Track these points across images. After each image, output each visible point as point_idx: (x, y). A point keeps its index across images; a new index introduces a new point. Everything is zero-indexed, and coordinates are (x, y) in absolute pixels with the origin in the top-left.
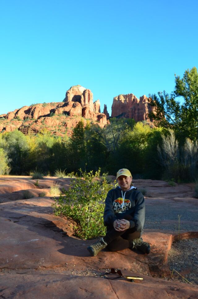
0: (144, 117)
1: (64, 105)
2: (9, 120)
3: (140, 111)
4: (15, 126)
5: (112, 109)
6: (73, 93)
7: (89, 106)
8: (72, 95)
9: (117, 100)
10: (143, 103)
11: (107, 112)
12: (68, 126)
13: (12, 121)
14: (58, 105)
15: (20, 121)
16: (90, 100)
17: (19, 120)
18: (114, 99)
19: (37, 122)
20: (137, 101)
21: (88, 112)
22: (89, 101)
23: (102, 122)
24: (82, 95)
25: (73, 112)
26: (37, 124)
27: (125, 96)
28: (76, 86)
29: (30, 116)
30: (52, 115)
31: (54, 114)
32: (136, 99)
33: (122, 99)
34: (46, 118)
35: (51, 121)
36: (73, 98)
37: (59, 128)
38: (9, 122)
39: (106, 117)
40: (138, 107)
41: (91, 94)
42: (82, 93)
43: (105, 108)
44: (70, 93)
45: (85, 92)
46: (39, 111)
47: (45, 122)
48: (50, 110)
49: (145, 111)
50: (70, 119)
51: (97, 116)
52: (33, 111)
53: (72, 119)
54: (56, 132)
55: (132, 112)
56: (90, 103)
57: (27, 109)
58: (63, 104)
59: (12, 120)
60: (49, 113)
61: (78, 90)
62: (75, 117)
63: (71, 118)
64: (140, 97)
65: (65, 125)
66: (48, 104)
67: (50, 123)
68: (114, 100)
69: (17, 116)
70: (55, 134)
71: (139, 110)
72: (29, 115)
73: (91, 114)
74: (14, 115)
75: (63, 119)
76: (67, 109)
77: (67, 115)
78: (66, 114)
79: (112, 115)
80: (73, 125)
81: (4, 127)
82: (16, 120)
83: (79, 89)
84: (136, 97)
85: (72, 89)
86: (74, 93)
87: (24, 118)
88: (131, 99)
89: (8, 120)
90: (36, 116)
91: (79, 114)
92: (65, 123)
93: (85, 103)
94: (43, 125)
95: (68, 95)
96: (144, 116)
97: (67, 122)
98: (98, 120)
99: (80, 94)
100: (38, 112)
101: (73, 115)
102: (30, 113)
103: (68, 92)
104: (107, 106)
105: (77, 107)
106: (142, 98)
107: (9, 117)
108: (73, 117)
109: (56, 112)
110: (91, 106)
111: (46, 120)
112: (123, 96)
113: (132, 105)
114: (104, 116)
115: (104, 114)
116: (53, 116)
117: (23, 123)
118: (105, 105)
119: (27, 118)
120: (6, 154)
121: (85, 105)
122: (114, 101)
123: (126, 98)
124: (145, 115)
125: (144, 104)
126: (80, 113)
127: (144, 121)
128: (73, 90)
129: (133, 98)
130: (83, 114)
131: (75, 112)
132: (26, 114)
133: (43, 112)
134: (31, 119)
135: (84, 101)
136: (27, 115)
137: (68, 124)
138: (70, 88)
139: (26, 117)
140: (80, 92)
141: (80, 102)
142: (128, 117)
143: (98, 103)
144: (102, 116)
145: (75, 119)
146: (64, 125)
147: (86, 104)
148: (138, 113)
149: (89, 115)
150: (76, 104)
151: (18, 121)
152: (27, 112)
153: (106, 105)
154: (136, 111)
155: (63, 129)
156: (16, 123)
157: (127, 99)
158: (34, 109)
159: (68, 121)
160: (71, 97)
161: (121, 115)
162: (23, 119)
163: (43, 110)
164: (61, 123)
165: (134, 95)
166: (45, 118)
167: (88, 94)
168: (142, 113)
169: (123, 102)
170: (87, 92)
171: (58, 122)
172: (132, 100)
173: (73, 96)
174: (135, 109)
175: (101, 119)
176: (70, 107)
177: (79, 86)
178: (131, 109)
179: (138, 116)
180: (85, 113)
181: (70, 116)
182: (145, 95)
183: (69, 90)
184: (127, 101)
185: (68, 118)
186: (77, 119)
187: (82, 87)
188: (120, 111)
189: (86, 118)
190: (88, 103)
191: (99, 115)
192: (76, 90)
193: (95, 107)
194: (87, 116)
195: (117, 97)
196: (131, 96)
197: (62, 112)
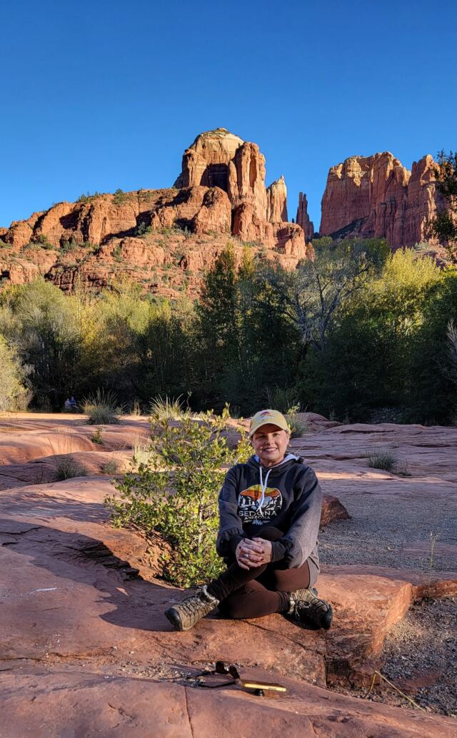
0: (422, 231)
1: (177, 197)
2: (18, 247)
3: (409, 212)
4: (36, 267)
5: (322, 210)
6: (204, 156)
7: (253, 198)
8: (201, 163)
9: (340, 176)
10: (423, 182)
11: (308, 216)
12: (191, 267)
13: (27, 251)
14: (161, 198)
15: (51, 252)
16: (257, 179)
17: (45, 248)
18: (330, 174)
19: (101, 255)
20: (402, 178)
21: (249, 220)
22: (252, 185)
23: (292, 250)
24: (232, 162)
25: (205, 221)
26: (101, 261)
27: (366, 163)
28: (213, 132)
29: (78, 235)
30: (143, 232)
31: (149, 228)
32: (402, 172)
33: (356, 172)
34: (126, 241)
35: (142, 250)
36: (204, 173)
37: (164, 272)
38: (17, 253)
39: (303, 234)
40: (405, 197)
41: (261, 159)
42: (233, 156)
43: (303, 204)
44: (195, 157)
45: (240, 151)
46: (105, 219)
47: (124, 253)
48: (137, 214)
49: (426, 211)
50: (197, 242)
51: (276, 231)
52: (85, 220)
53: (203, 242)
54: (156, 286)
55: (385, 217)
56: (255, 188)
57: (67, 211)
58: (175, 195)
59: (24, 247)
60: (134, 223)
61: (221, 145)
62: (211, 237)
63: (199, 241)
64: (415, 163)
65: (183, 262)
66: (131, 194)
67: (138, 258)
68: (332, 177)
69: (39, 233)
70: (154, 292)
71: (406, 207)
72: (74, 230)
73: (258, 226)
74: (31, 232)
75: (176, 245)
76: (187, 211)
77: (186, 232)
78: (183, 229)
79: (321, 227)
80: (205, 261)
81: (4, 270)
82: (39, 246)
83: (224, 143)
84: (401, 166)
85: (200, 142)
86: (207, 155)
87: (62, 242)
88: (385, 171)
89: (16, 249)
90: (96, 236)
91: (222, 228)
92: (183, 258)
93: (240, 189)
94: (118, 264)
95: (190, 165)
96: (422, 226)
97: (188, 253)
98: (280, 247)
99: (224, 160)
100: (101, 220)
101: (204, 232)
102: (79, 227)
103: (190, 155)
104: (307, 199)
105: (217, 205)
106: (418, 167)
107: (15, 237)
108: (205, 237)
109: (156, 221)
110: (259, 201)
111: (127, 248)
112: (359, 161)
113: (385, 193)
114: (297, 230)
115: (297, 226)
116: (147, 236)
117: (58, 257)
118: (301, 193)
119: (70, 240)
120: (14, 352)
121: (240, 197)
122: (329, 181)
123: (370, 170)
124: (425, 225)
125: (425, 186)
126: (226, 224)
127: (420, 245)
128: (204, 146)
129: (390, 167)
130: (236, 227)
131: (210, 222)
132: (66, 227)
133: (115, 222)
134: (82, 244)
135: (239, 183)
136: (70, 232)
137: (191, 262)
138: (196, 141)
139: (68, 238)
140: (226, 154)
141: (226, 187)
142: (370, 232)
143: (281, 189)
144: (292, 232)
145: (210, 245)
146: (180, 264)
147: (244, 194)
148: (404, 218)
149: (253, 228)
150: (213, 195)
151: (44, 251)
152: (69, 221)
153: (305, 195)
154: (399, 213)
155: (177, 274)
156: (39, 256)
157: (372, 170)
158: (90, 210)
159: (191, 249)
160: (198, 169)
161: (351, 225)
162: (58, 246)
163: (114, 216)
164: (172, 258)
165: (393, 158)
166: (122, 242)
167: (250, 160)
168: (414, 218)
169: (358, 182)
170: (248, 153)
171: (160, 252)
172: (388, 173)
173: (205, 167)
174: (395, 207)
175: (287, 243)
176: (194, 204)
177: (224, 133)
178: (383, 206)
179: (402, 228)
180: (241, 223)
181: (196, 233)
182: (429, 157)
183: (190, 148)
184: (372, 181)
185: (190, 240)
186: (216, 244)
187: (231, 136)
188: (348, 213)
189: (245, 240)
190: (249, 190)
191: (284, 230)
192: (215, 148)
193: (272, 202)
194: (246, 232)
195: (341, 165)
196: (385, 160)
197: (171, 222)
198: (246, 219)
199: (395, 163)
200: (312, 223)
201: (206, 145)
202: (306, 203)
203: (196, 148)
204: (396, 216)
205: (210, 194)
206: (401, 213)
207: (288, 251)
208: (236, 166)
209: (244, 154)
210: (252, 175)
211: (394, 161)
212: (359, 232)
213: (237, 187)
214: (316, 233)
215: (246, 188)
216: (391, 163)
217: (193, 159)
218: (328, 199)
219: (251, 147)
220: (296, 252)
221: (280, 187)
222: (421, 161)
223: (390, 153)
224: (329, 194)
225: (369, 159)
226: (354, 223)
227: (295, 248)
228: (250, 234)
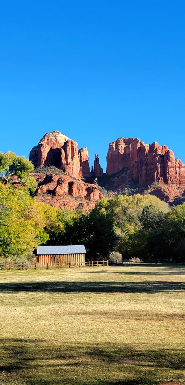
0: (156, 176)
3: (149, 167)
6: (48, 144)
7: (73, 165)
8: (47, 148)
9: (114, 147)
10: (154, 154)
11: (100, 166)
14: (38, 178)
16: (74, 155)
18: (110, 146)
20: (145, 150)
21: (76, 188)
22: (72, 158)
23: (93, 197)
24: (62, 149)
25: (59, 191)
27: (128, 142)
28: (52, 133)
31: (37, 194)
32: (144, 147)
33: (123, 145)
39: (98, 190)
40: (146, 160)
41: (76, 146)
42: (63, 145)
43: (97, 160)
44: (44, 146)
45: (66, 143)
49: (156, 168)
51: (86, 188)
53: (59, 200)
55: (138, 168)
56: (74, 160)
58: (44, 177)
61: (56, 139)
62: (62, 197)
63: (57, 199)
64: (150, 145)
68: (111, 147)
71: (147, 165)
73: (79, 190)
75: (48, 201)
76: (51, 186)
77: (52, 195)
79: (106, 171)
83: (58, 138)
84: (144, 145)
85: (46, 138)
86: (50, 144)
88: (136, 147)
91: (65, 193)
93: (67, 161)
95: (42, 149)
96: (155, 174)
97: (53, 204)
98: (88, 195)
99: (58, 147)
101: (59, 195)
103: (42, 145)
104: (99, 157)
105: (63, 184)
106: (152, 147)
108: (60, 198)
109: (39, 191)
112: (123, 140)
113: (137, 157)
114: (95, 188)
115: (95, 186)
118: (96, 155)
121: (67, 164)
122: (109, 149)
123: (129, 144)
124: (157, 174)
125: (155, 156)
126: (67, 191)
127: (155, 184)
128: (48, 140)
129: (139, 145)
130: (70, 191)
131: (61, 191)
135: (66, 158)
138: (44, 137)
140: (59, 143)
142: (131, 174)
143: (86, 153)
144: (93, 189)
145: (62, 201)
147: (68, 163)
148: (146, 169)
149: (77, 191)
150: (61, 180)
153: (98, 155)
157: (131, 145)
159: (55, 203)
160: (45, 151)
161: (121, 170)
167: (71, 148)
168: (151, 170)
170: (70, 145)
172: (138, 148)
173: (49, 150)
174: (142, 164)
175: (91, 194)
176: (54, 183)
177: (57, 134)
178: (136, 163)
179: (146, 174)
180: (73, 189)
181: (56, 196)
182: (156, 142)
183: (41, 140)
184: (131, 149)
185: (54, 199)
186: (64, 201)
187: (61, 135)
188: (120, 164)
189: (74, 196)
190: (71, 161)
191: (89, 187)
192: (53, 140)
193: (81, 159)
194: (75, 193)
195: (115, 142)
196: (136, 142)
197: (45, 191)
198: (75, 187)
199: (141, 144)
200: (102, 169)
201: (49, 139)
202: (99, 159)
203: (44, 140)
204: (143, 169)
205: (60, 180)
206: (145, 167)
207: (92, 197)
208: (65, 151)
209: (68, 146)
210: (72, 154)
211: (140, 142)
212: (126, 174)
213: (65, 160)
214: (104, 173)
215: (69, 160)
216: (139, 143)
217: (43, 147)
218: (110, 157)
219: (71, 142)
220: (95, 197)
221: (85, 152)
222: (152, 144)
223: (138, 139)
224: (110, 155)
225: (129, 139)
226: (123, 170)
227: (95, 196)
228: (76, 193)
